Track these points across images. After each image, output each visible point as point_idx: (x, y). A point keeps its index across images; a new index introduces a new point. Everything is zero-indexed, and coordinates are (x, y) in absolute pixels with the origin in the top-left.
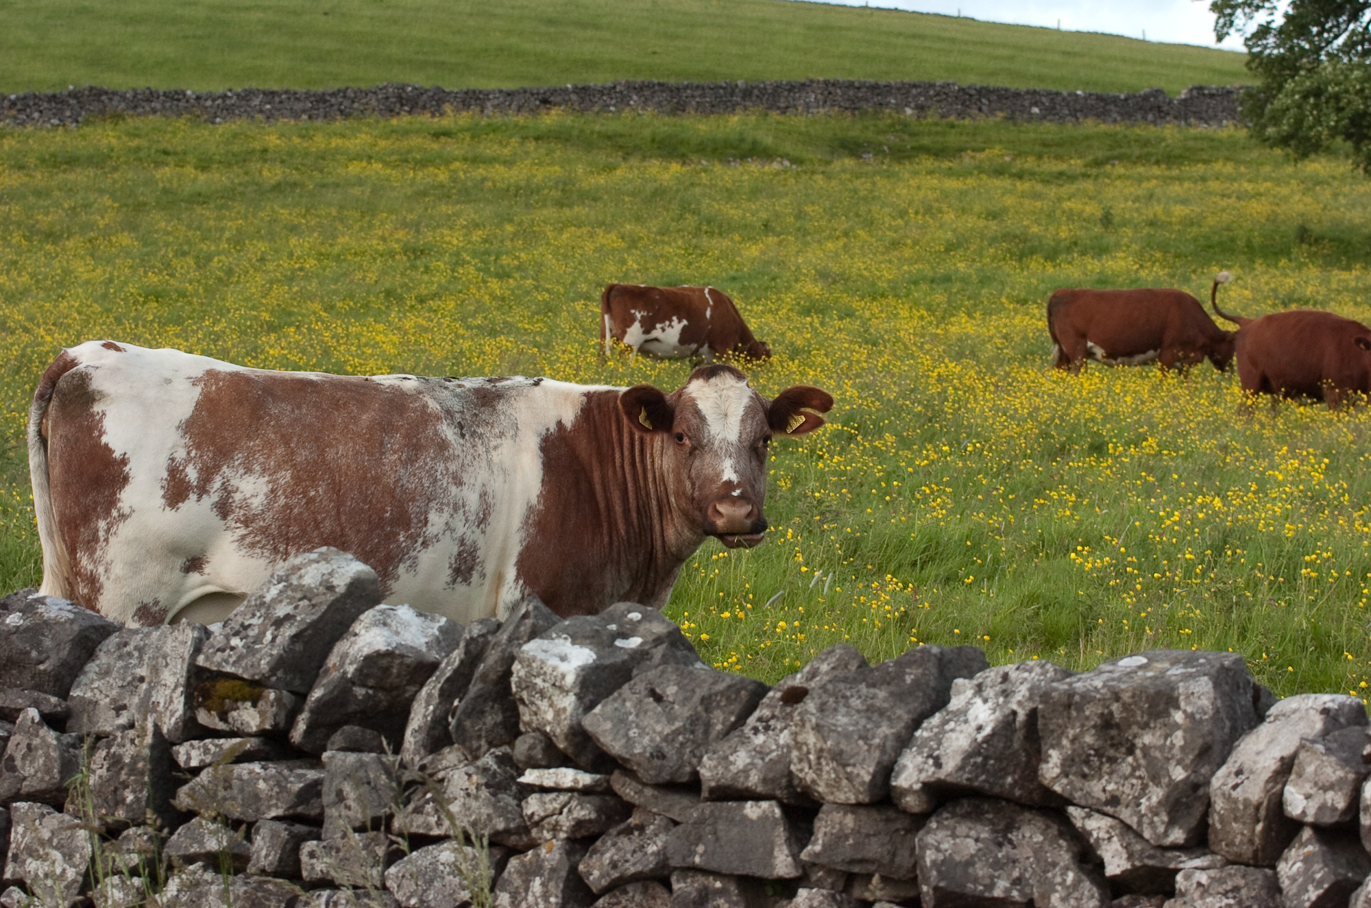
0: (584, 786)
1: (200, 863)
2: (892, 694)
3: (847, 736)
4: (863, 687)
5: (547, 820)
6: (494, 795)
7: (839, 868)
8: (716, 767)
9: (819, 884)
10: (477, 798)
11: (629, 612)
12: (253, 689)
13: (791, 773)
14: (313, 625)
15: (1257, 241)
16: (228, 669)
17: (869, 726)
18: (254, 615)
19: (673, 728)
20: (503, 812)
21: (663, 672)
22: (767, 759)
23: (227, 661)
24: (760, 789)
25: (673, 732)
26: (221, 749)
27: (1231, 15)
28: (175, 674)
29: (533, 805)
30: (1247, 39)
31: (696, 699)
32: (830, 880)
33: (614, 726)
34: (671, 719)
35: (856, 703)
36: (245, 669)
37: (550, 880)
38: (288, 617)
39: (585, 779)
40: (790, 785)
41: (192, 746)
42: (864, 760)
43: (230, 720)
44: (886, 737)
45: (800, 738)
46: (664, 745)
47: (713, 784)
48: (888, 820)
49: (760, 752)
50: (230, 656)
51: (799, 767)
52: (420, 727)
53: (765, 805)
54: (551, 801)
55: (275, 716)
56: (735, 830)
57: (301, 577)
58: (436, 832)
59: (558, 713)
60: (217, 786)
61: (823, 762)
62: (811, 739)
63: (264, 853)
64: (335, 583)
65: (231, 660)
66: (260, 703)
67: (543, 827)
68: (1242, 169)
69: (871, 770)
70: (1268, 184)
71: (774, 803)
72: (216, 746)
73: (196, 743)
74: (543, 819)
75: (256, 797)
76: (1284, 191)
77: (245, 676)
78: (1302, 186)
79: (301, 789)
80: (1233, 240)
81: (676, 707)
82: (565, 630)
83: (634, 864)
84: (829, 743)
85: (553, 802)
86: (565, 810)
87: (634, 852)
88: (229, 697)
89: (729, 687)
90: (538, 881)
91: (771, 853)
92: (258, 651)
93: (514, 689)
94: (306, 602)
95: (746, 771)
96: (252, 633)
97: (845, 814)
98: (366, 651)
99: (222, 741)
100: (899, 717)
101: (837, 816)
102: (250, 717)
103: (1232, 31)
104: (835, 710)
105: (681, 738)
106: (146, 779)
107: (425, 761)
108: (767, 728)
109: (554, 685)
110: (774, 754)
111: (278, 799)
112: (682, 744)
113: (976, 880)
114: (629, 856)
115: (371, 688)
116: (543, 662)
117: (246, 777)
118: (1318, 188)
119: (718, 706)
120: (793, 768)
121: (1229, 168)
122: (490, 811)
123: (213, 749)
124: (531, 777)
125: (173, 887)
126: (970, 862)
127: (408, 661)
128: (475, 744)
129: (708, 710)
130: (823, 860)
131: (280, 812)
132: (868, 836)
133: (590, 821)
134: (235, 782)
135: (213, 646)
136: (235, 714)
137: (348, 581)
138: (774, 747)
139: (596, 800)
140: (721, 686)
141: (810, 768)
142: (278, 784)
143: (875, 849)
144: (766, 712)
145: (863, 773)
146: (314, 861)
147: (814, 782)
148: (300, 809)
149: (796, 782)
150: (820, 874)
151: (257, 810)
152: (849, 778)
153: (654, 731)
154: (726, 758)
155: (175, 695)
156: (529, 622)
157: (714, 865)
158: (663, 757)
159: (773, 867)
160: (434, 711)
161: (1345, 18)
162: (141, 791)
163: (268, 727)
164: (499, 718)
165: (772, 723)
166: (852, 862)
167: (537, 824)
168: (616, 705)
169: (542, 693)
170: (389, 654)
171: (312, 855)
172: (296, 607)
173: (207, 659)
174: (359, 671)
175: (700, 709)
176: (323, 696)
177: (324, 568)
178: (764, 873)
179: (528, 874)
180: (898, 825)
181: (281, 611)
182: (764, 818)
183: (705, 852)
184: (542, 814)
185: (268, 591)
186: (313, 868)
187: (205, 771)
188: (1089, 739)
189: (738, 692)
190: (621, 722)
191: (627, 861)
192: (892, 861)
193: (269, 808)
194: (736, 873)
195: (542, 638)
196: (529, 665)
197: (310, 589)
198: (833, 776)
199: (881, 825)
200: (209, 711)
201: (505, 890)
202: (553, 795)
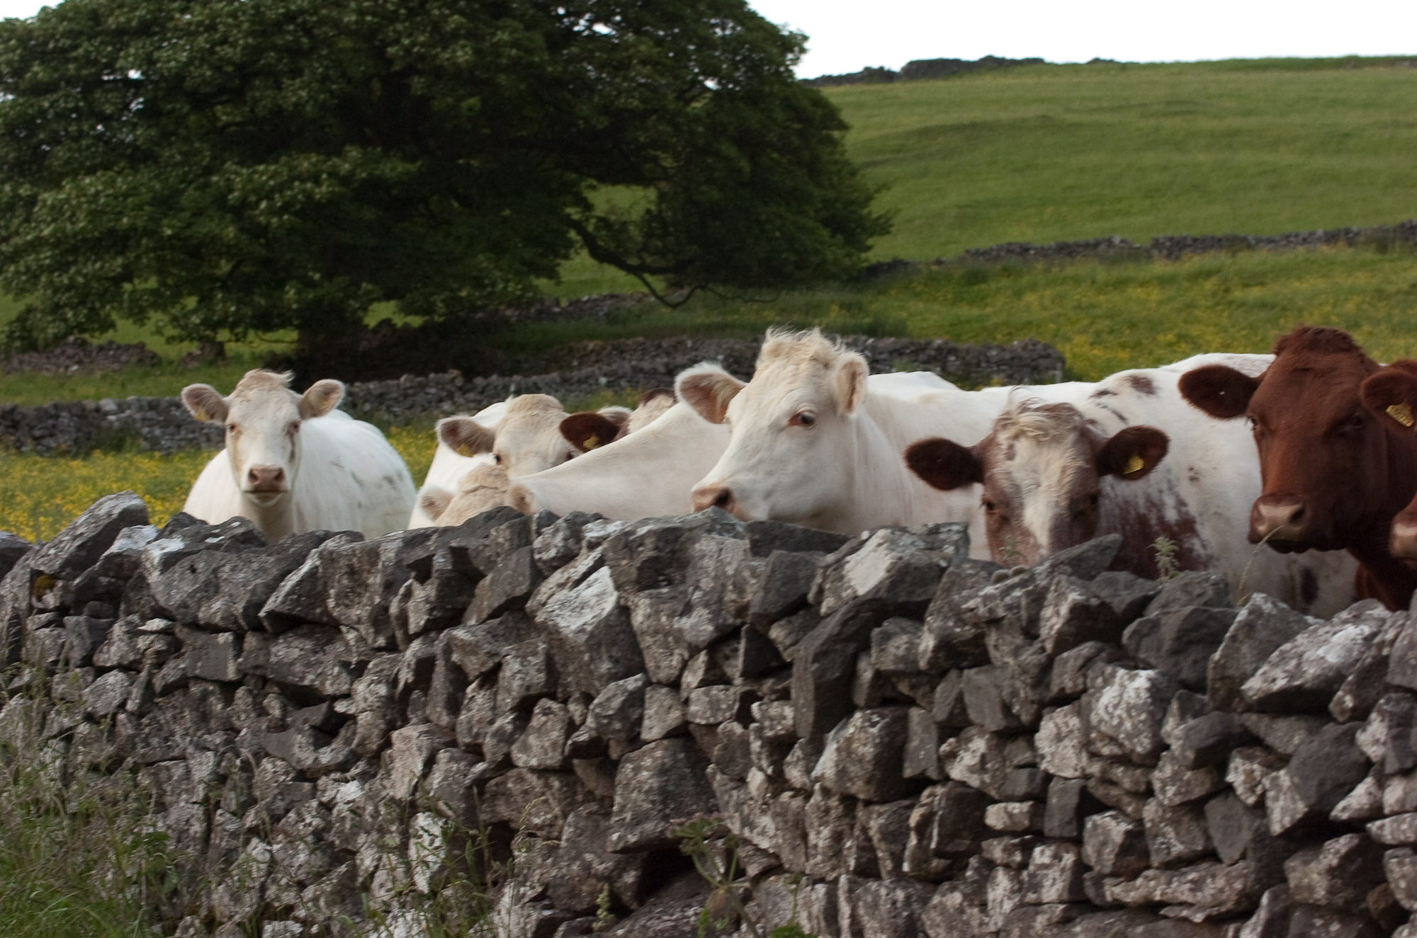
113: (294, 675)
126: (292, 664)
157: (203, 675)
188: (345, 582)
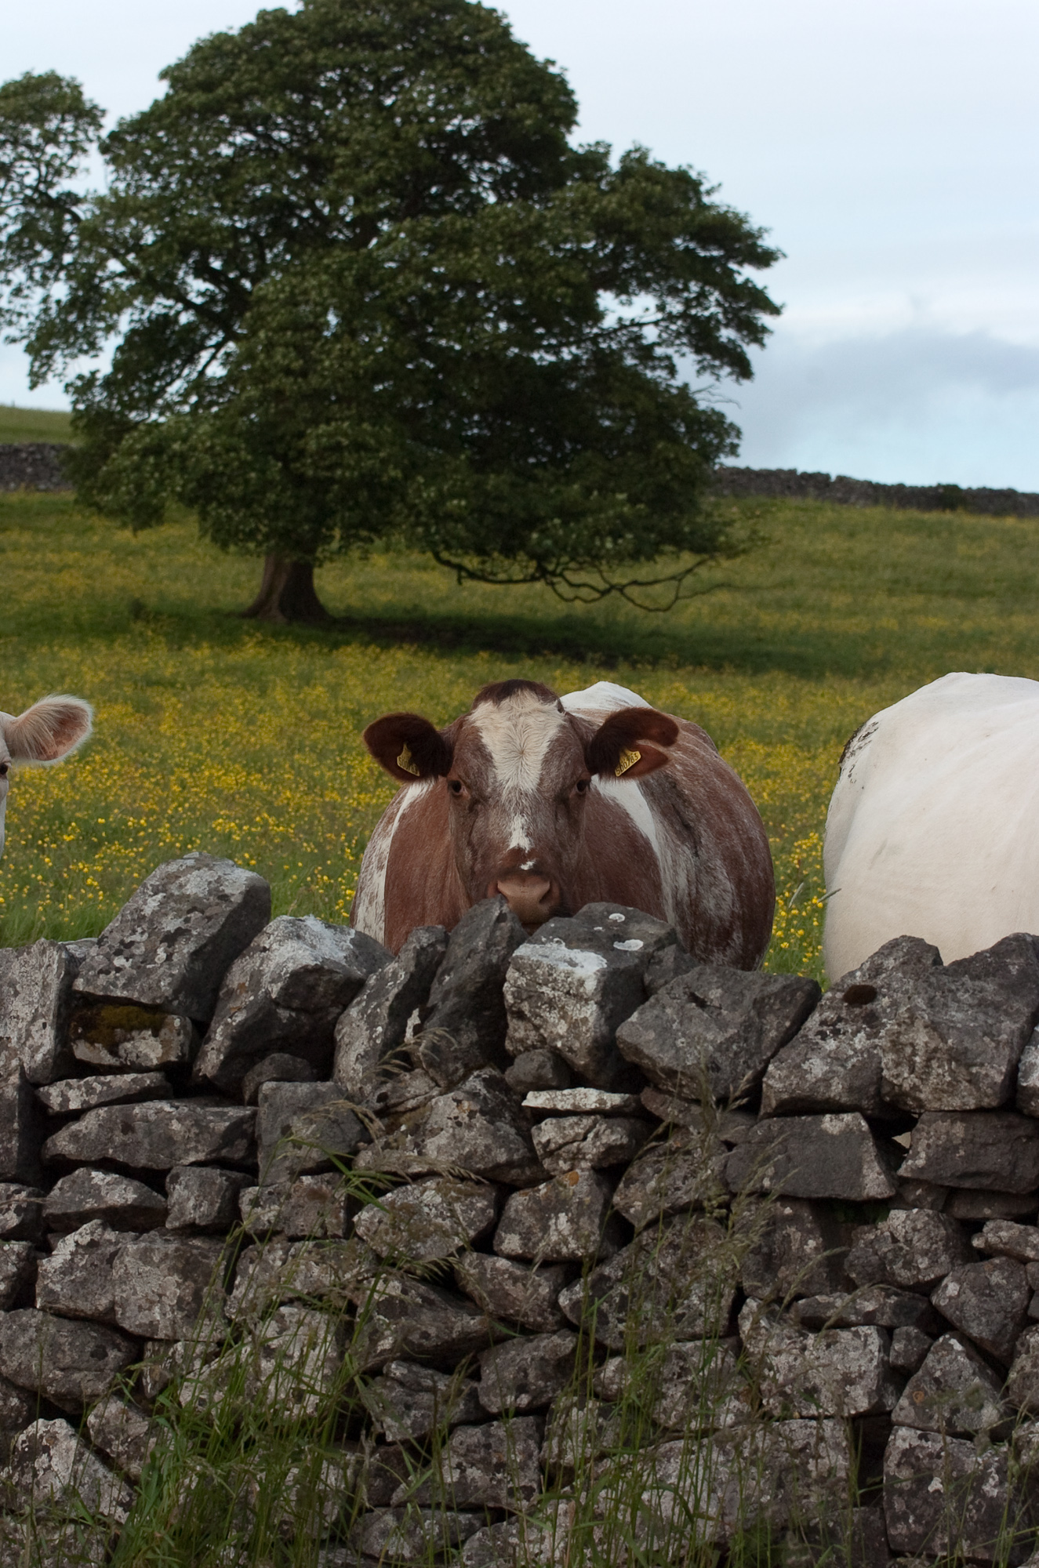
0: (613, 1107)
1: (97, 1221)
2: (1001, 986)
3: (970, 1032)
4: (966, 978)
5: (567, 1147)
6: (491, 1122)
7: (947, 1184)
8: (787, 1077)
9: (917, 1204)
10: (470, 1127)
11: (610, 913)
12: (152, 1016)
13: (881, 1078)
14: (213, 939)
15: (85, 618)
16: (118, 993)
17: (990, 1021)
18: (134, 932)
19: (727, 1035)
20: (503, 1141)
21: (700, 974)
22: (849, 1065)
23: (115, 986)
24: (844, 1099)
25: (727, 1040)
26: (110, 1087)
27: (49, 357)
28: (31, 1003)
29: (547, 1132)
30: (67, 386)
31: (747, 1002)
32: (929, 1199)
33: (659, 1035)
34: (723, 1026)
35: (964, 996)
36: (142, 992)
37: (580, 1215)
38: (180, 932)
39: (614, 1099)
40: (878, 1092)
41: (70, 1087)
42: (993, 1058)
43: (122, 1052)
44: (1013, 1032)
45: (903, 1039)
46: (718, 1055)
47: (785, 1096)
48: (1010, 1127)
49: (837, 1059)
50: (117, 978)
51: (894, 1072)
52: (366, 1052)
53: (847, 1117)
54: (572, 1126)
55: (182, 1045)
56: (812, 1148)
57: (181, 886)
58: (416, 1169)
59: (574, 1025)
60: (112, 1130)
61: (935, 1064)
62: (921, 1038)
63: (191, 1203)
64: (228, 891)
65: (120, 983)
66: (163, 1032)
67: (559, 1157)
68: (41, 538)
69: (1004, 1069)
70: (76, 554)
71: (858, 1114)
72: (103, 1084)
73: (73, 1082)
74: (561, 1147)
75: (169, 1140)
76: (97, 562)
77: (144, 1000)
78: (114, 557)
79: (228, 1129)
80: (57, 617)
81: (725, 1012)
82: (554, 933)
83: (687, 1192)
84: (950, 1042)
85: (573, 1127)
86: (591, 1135)
87: (685, 1178)
88: (121, 1026)
89: (785, 987)
90: (563, 1217)
91: (859, 1172)
92: (151, 971)
93: (510, 999)
94: (198, 914)
95: (826, 1080)
96: (139, 951)
97: (953, 1122)
98: (291, 967)
99: (109, 1078)
100: (1018, 1011)
101: (943, 1126)
102: (149, 1048)
103: (50, 376)
104: (945, 1005)
105: (734, 1047)
106: (16, 1125)
107: (384, 1090)
108: (836, 1033)
109: (568, 993)
110: (854, 1060)
111: (198, 1142)
112: (736, 1054)
114: (679, 1183)
115: (293, 1010)
116: (552, 968)
117: (153, 1118)
118: (130, 558)
119: (772, 1011)
120: (885, 1073)
121: (26, 538)
122: (489, 1141)
123: (99, 1088)
124: (535, 1100)
125: (65, 1248)
127: (337, 977)
128: (451, 1067)
129: (760, 1015)
130: (924, 1177)
131: (201, 1156)
132: (985, 1145)
133: (622, 1146)
134: (138, 1125)
135: (92, 968)
136: (128, 1045)
137: (243, 888)
138: (851, 1053)
139: (626, 1122)
140: (774, 988)
141: (912, 1071)
142: (197, 1123)
143: (994, 1159)
144: (830, 1015)
145: (992, 1072)
146: (259, 1210)
147: (915, 1088)
148: (224, 1152)
149: (886, 1089)
150: (919, 1192)
151: (172, 1155)
152: (973, 1080)
153: (705, 1040)
154: (798, 1066)
155: (34, 1029)
156: (506, 926)
158: (717, 1068)
159: (862, 1187)
160: (385, 1033)
161: (178, 362)
162: (10, 1141)
163: (173, 1059)
164: (475, 1037)
165: (840, 1026)
166: (965, 1175)
167: (551, 1154)
168: (656, 1012)
169: (551, 1004)
170: (317, 970)
171: (255, 1203)
172: (187, 920)
173: (88, 982)
174: (284, 990)
175: (752, 1013)
176: (246, 1020)
177: (207, 875)
178: (853, 1195)
179: (544, 1212)
180: (1021, 1132)
181: (170, 924)
182: (847, 1132)
183: (776, 1173)
184: (561, 1141)
185: (145, 902)
186: (258, 1219)
187: (93, 1113)
189: (793, 994)
190: (664, 1031)
191: (678, 1189)
192: (1013, 1172)
193: (187, 1152)
194: (815, 1196)
195: (530, 942)
196: (533, 972)
197: (197, 899)
198: (948, 1079)
199: (1002, 1133)
200: (92, 1043)
201: (514, 1232)
202: (573, 1119)
